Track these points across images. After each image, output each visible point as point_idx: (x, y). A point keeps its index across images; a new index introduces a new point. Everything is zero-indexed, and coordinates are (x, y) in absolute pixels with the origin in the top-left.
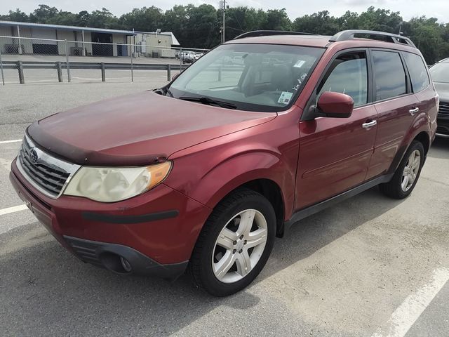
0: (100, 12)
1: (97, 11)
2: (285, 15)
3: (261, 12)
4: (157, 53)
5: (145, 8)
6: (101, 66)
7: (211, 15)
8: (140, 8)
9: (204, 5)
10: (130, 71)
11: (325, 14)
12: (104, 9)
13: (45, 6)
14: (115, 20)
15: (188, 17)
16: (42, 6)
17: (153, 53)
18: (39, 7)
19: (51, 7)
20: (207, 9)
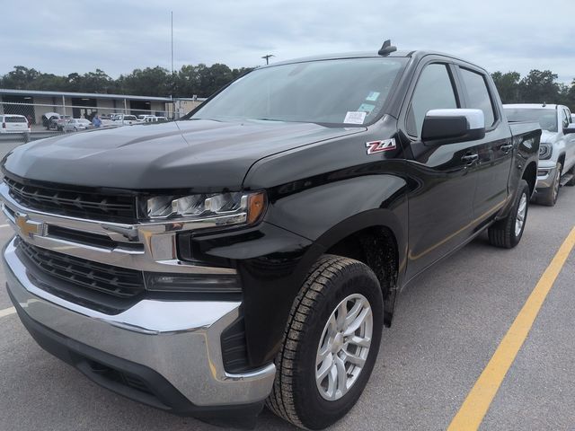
0: (93, 74)
1: (90, 73)
12: (98, 70)
13: (23, 68)
14: (111, 83)
16: (18, 68)
18: (15, 70)
19: (29, 68)
20: (220, 70)
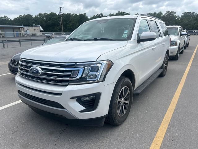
0: (3, 18)
1: (2, 17)
2: (86, 16)
3: (76, 15)
4: (34, 34)
5: (25, 15)
6: (19, 41)
7: (55, 17)
8: (22, 15)
9: (52, 13)
10: (30, 42)
11: (102, 15)
12: (5, 16)
15: (45, 18)
17: (33, 35)
20: (53, 15)
